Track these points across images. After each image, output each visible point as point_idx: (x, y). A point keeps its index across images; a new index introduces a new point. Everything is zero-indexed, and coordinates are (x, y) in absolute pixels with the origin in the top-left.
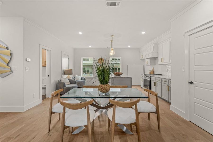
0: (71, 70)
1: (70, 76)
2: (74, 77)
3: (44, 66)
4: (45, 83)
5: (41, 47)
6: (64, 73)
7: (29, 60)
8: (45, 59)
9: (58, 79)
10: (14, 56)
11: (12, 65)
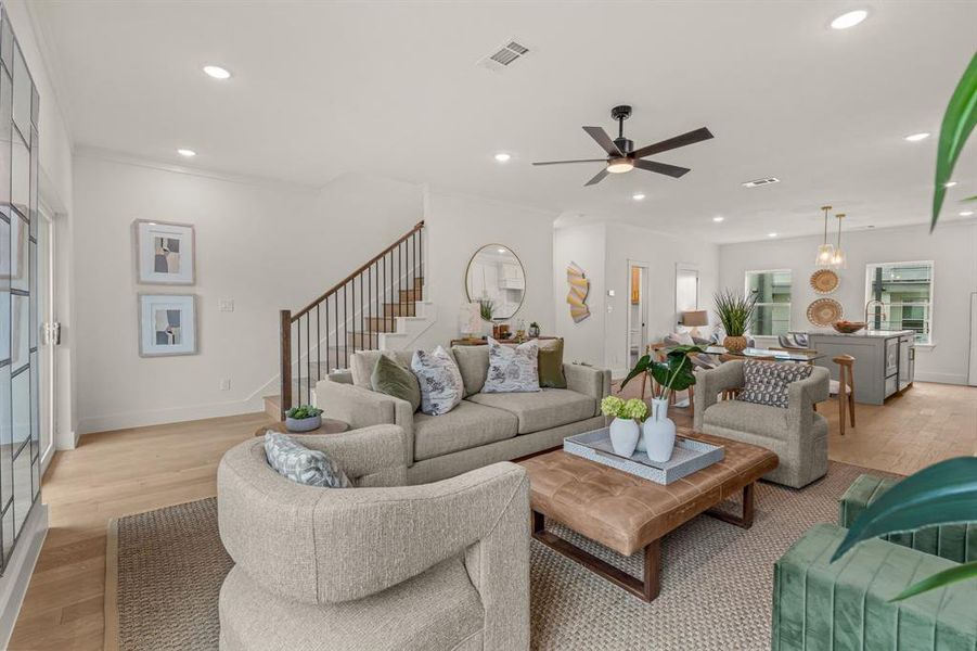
0: (703, 313)
1: (699, 328)
2: (717, 336)
3: (635, 303)
4: (638, 342)
5: (631, 263)
6: (683, 319)
7: (612, 293)
8: (637, 285)
9: (665, 334)
10: (592, 287)
11: (589, 302)
